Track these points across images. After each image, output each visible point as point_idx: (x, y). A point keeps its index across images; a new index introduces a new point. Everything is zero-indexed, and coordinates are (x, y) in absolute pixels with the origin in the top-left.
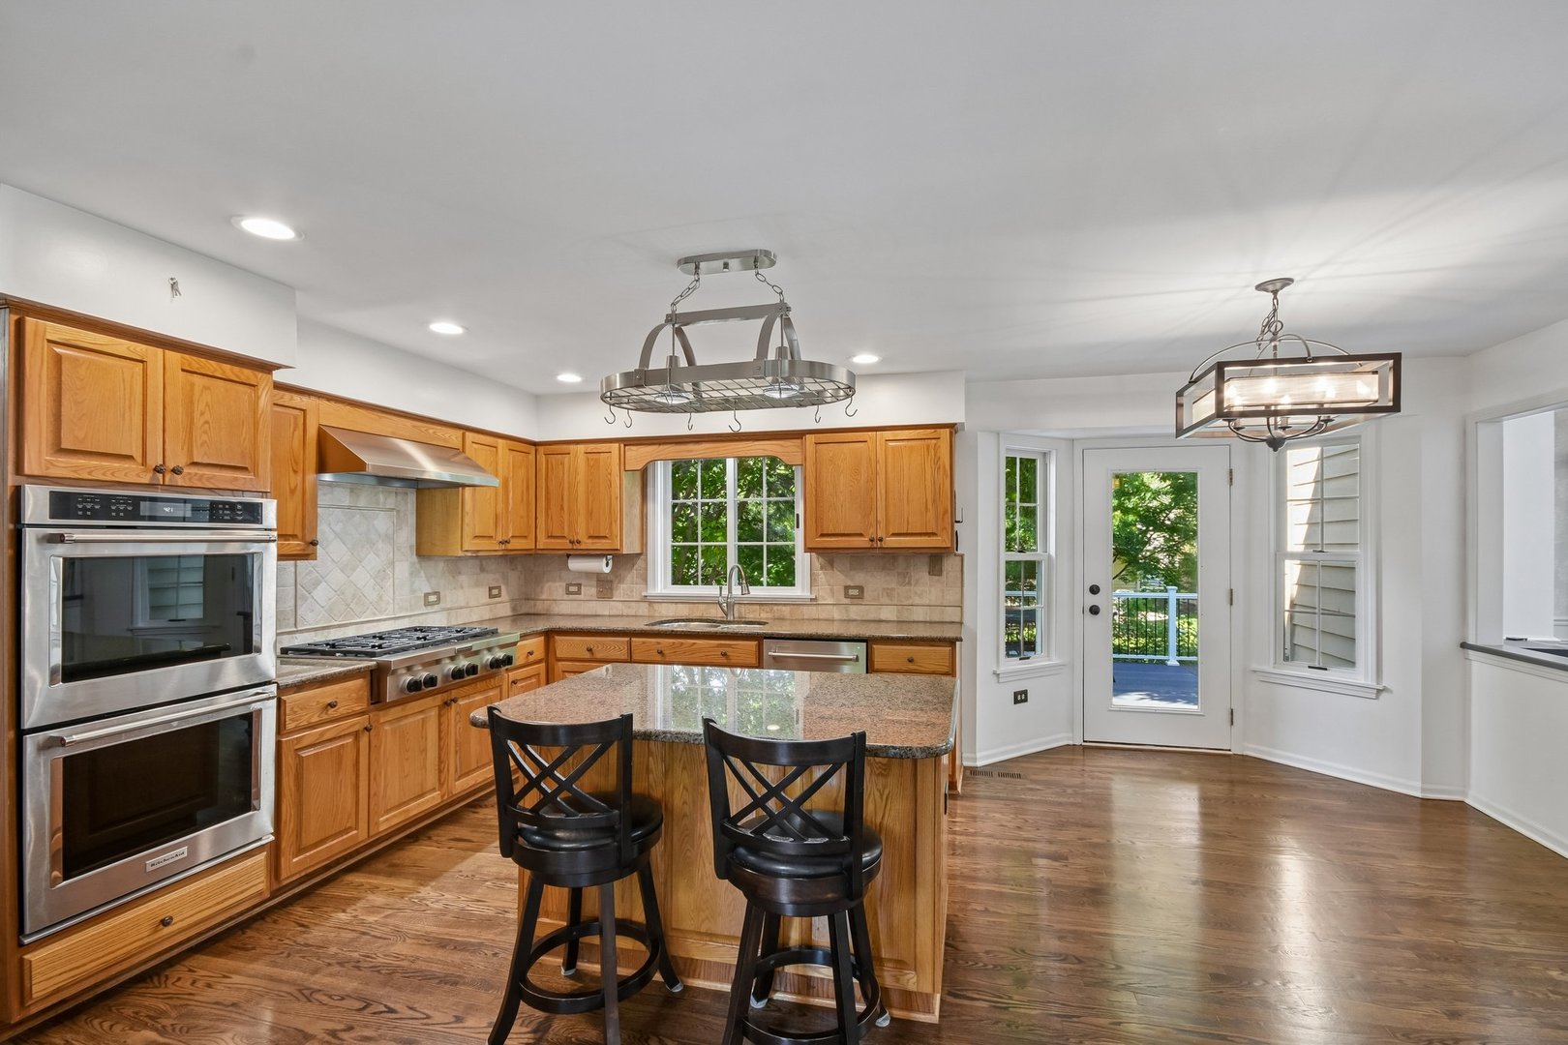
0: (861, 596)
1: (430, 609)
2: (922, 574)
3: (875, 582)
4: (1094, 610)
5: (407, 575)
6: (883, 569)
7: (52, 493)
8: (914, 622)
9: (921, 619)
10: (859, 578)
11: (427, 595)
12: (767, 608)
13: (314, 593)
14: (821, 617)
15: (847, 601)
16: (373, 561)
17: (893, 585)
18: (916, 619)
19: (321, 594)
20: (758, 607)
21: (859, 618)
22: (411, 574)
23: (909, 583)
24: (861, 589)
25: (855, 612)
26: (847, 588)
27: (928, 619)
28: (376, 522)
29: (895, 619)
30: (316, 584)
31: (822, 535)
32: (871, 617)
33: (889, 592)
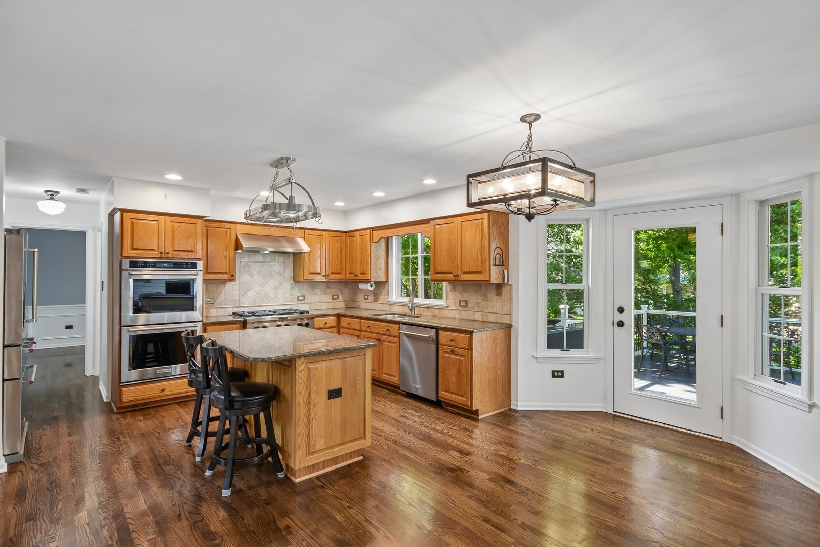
0: (466, 306)
1: (300, 302)
2: (492, 295)
3: (473, 298)
4: (621, 324)
5: (289, 288)
6: (476, 291)
7: (130, 261)
8: (489, 322)
9: (492, 321)
10: (466, 297)
11: (298, 297)
12: (430, 310)
13: (248, 294)
14: (451, 317)
15: (460, 308)
16: (273, 282)
17: (480, 301)
18: (490, 321)
19: (251, 294)
20: (426, 309)
21: (465, 318)
22: (291, 288)
23: (487, 300)
24: (466, 302)
25: (465, 315)
26: (460, 301)
27: (495, 321)
28: (274, 268)
29: (481, 319)
30: (249, 290)
31: (437, 273)
32: (471, 318)
33: (478, 304)
